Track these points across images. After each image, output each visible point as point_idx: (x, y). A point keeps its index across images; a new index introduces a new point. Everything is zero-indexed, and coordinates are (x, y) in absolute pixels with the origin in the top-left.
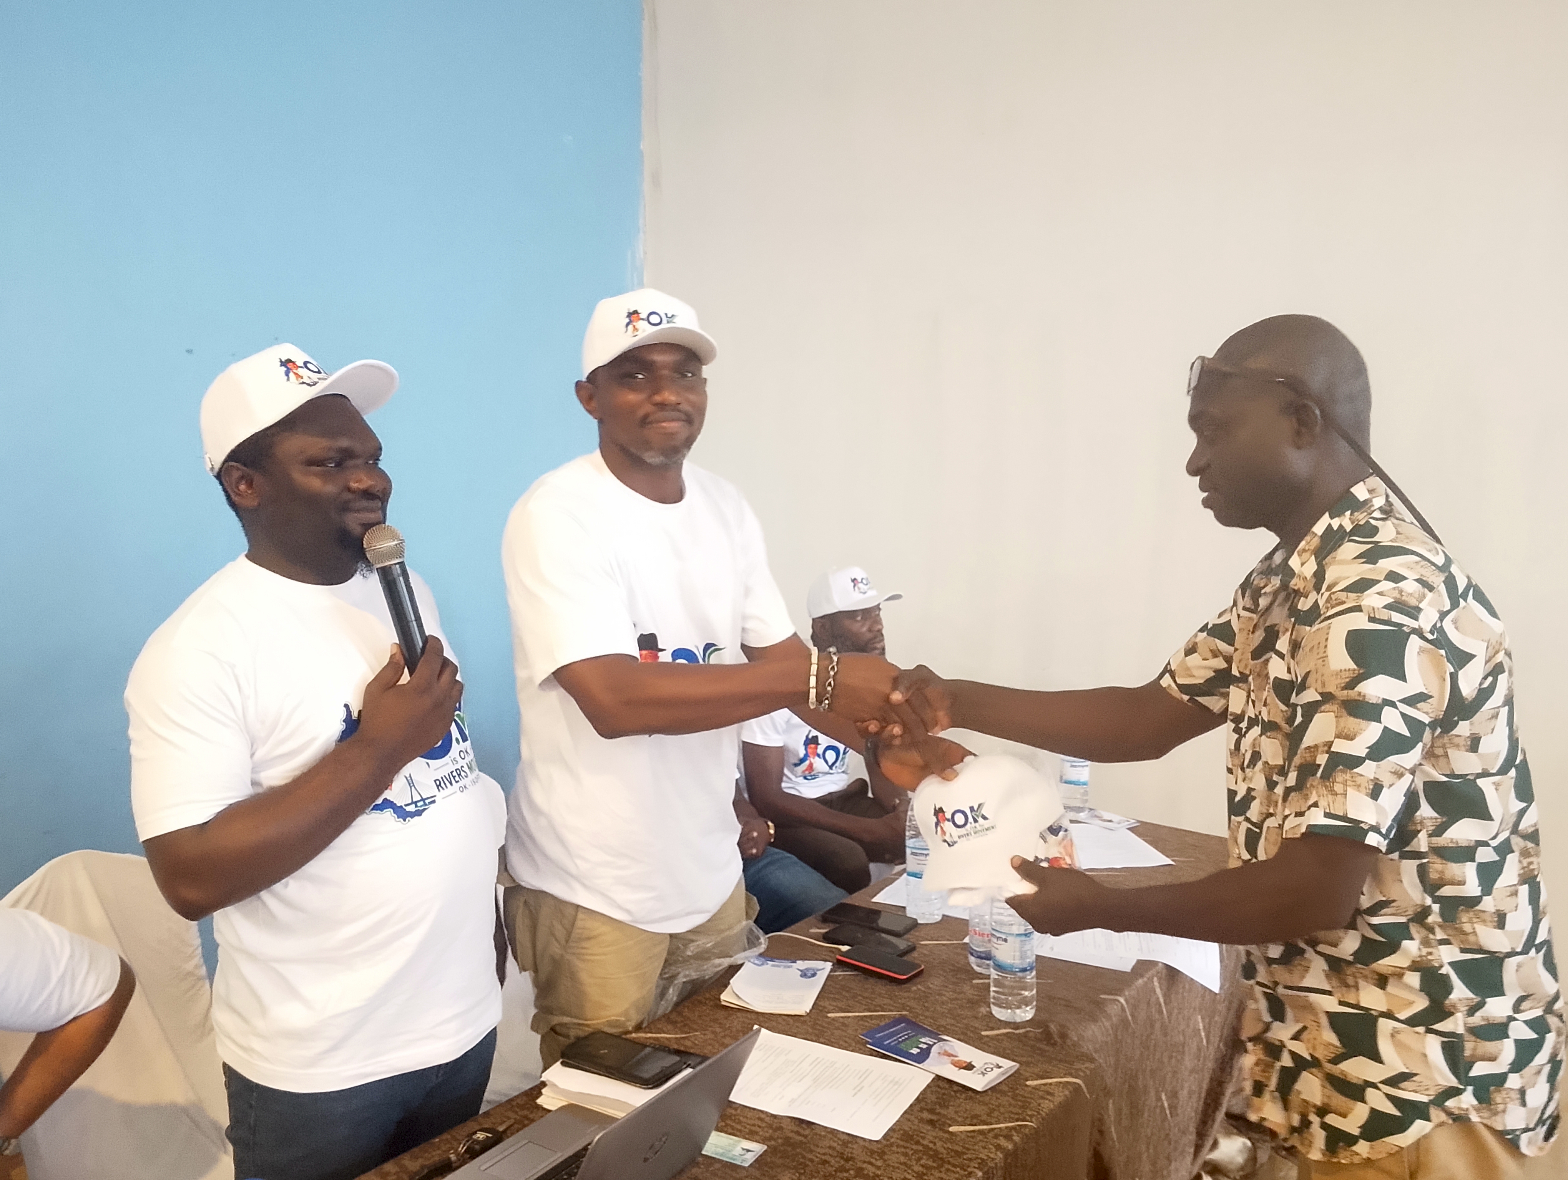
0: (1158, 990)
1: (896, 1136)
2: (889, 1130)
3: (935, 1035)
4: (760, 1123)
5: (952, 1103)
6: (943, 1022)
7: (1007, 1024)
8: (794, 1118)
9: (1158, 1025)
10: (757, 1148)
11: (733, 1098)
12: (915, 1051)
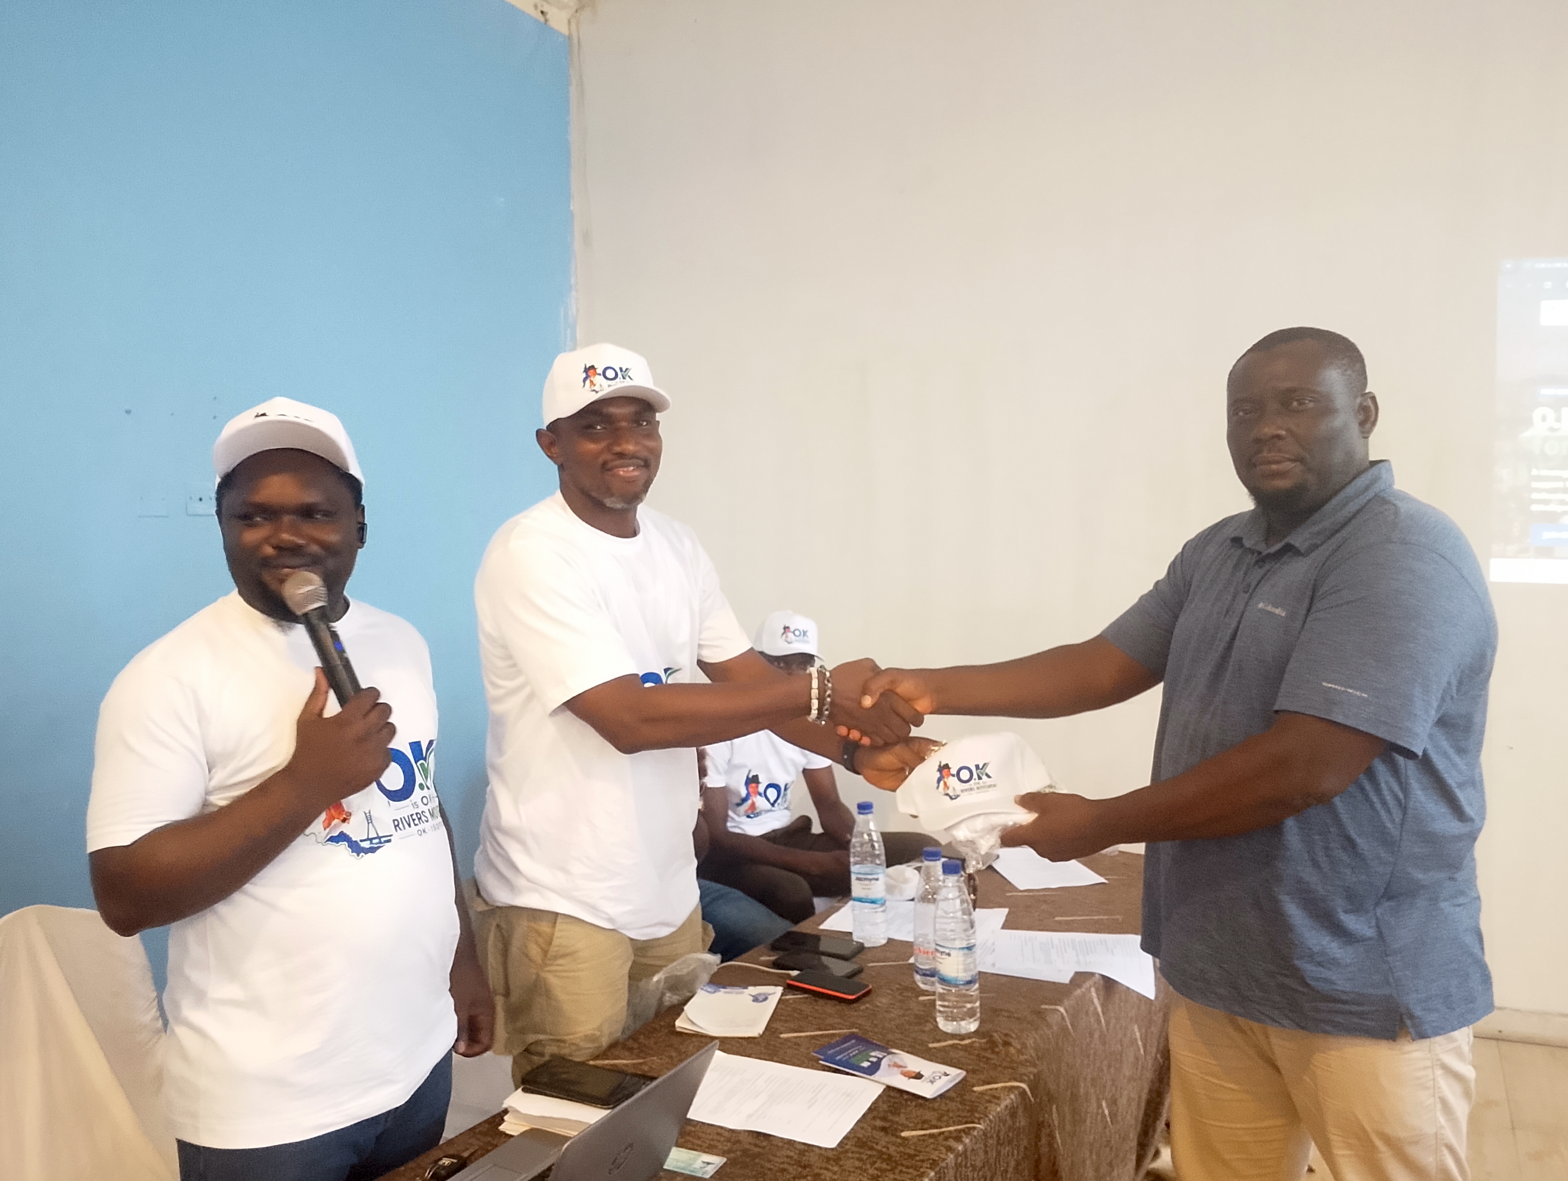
0: (1096, 1001)
1: (850, 1143)
2: (844, 1138)
3: (885, 1048)
4: (718, 1138)
5: (903, 1111)
6: (890, 1037)
7: (953, 1036)
8: (751, 1131)
9: (1096, 1035)
10: (717, 1161)
11: (691, 1115)
12: (866, 1064)
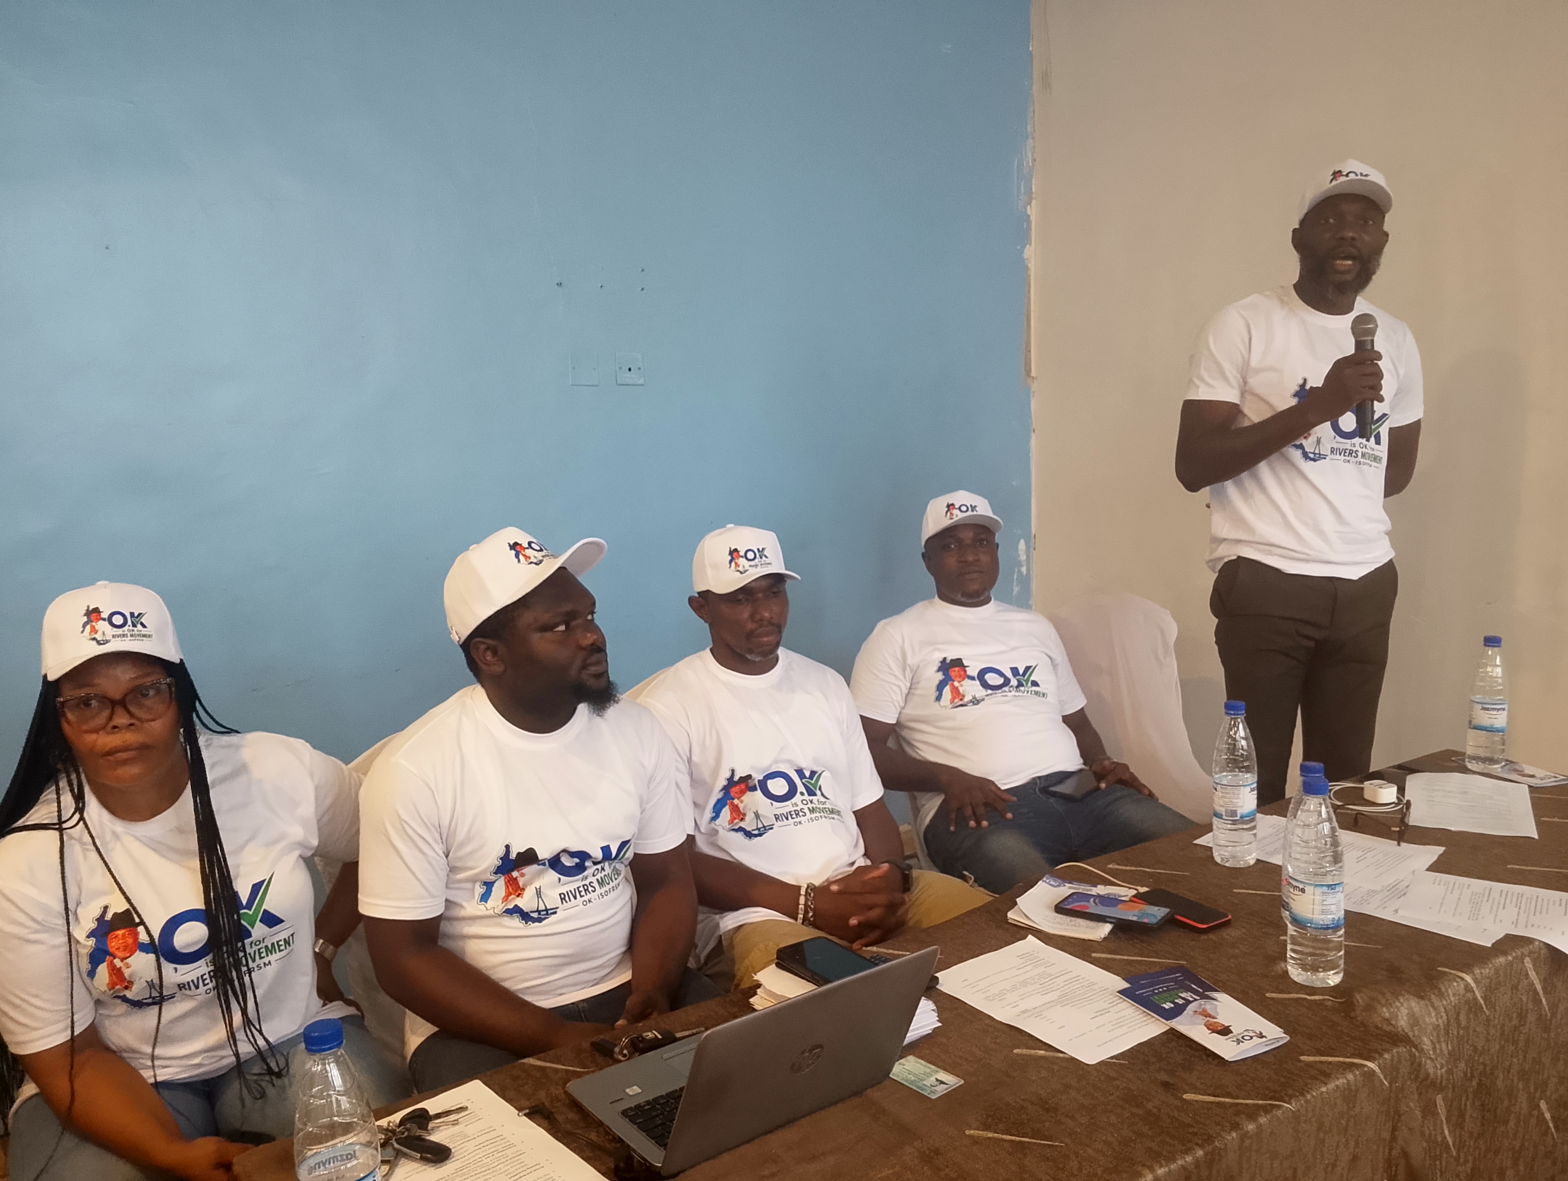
0: (1532, 974)
6: (1222, 976)
7: (1303, 988)
9: (1532, 1018)
10: (952, 1080)
12: (1168, 1006)
